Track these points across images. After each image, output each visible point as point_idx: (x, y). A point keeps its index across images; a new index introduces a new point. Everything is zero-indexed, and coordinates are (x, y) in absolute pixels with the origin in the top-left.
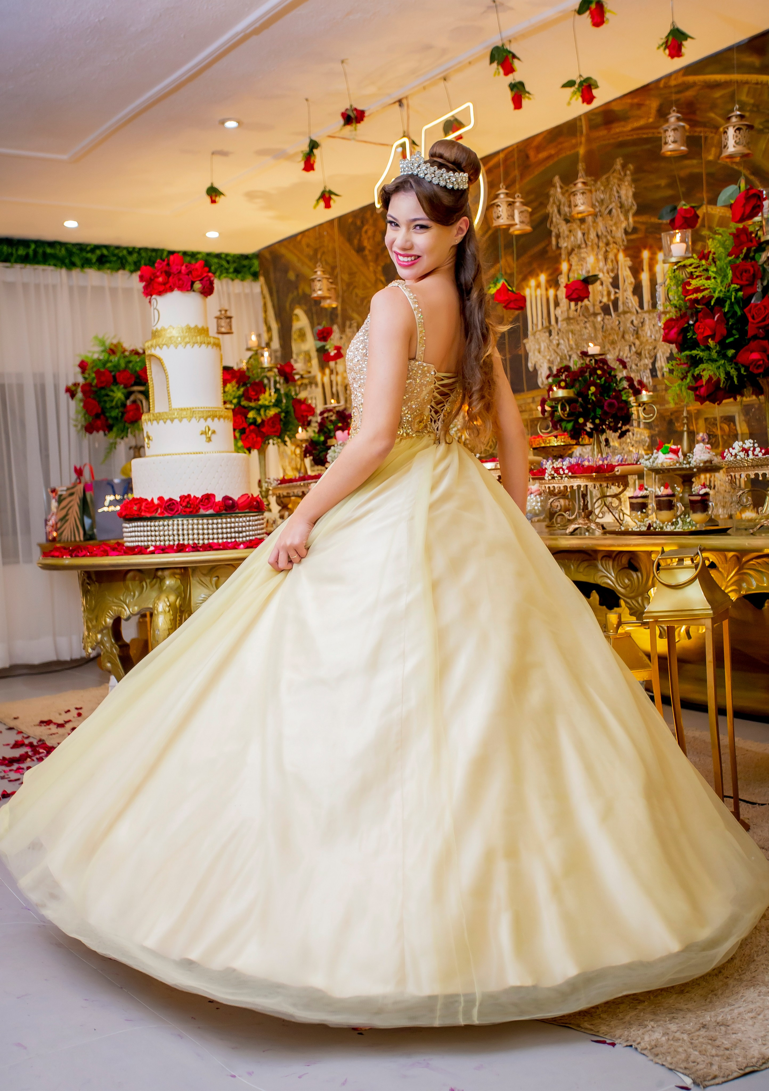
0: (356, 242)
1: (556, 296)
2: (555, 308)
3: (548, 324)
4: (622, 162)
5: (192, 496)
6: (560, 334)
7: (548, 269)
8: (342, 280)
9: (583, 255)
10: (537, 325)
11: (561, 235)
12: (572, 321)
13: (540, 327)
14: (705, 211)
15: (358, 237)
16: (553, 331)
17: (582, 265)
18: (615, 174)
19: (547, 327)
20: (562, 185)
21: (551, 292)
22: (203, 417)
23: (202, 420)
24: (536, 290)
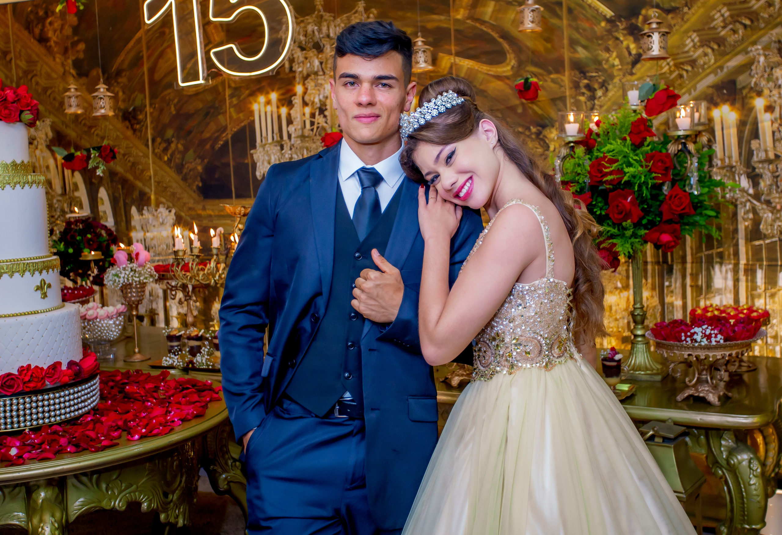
0: (37, 31)
1: (289, 115)
2: (288, 126)
3: (279, 139)
4: (364, 5)
5: (32, 367)
6: (293, 150)
7: (279, 89)
8: (17, 66)
9: (320, 82)
10: (267, 138)
11: (296, 60)
12: (307, 139)
13: (270, 140)
14: (453, 61)
15: (40, 26)
16: (285, 146)
17: (319, 90)
18: (356, 15)
19: (277, 142)
20: (297, 15)
21: (284, 111)
22: (38, 270)
23: (37, 273)
24: (265, 106)
